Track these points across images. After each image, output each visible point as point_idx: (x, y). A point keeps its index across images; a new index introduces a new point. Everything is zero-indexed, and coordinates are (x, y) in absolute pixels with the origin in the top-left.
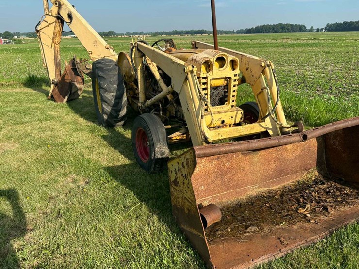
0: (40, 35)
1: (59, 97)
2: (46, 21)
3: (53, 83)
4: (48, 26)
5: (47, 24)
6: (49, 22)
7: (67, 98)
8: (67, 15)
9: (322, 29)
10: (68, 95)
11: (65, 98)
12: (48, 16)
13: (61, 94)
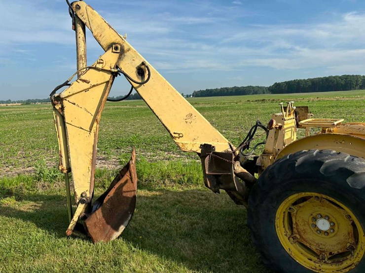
0: (62, 108)
1: (103, 230)
2: (84, 81)
3: (82, 201)
4: (86, 90)
5: (86, 86)
6: (92, 83)
7: (122, 228)
8: (135, 70)
9: (190, 95)
10: (126, 223)
11: (117, 229)
12: (91, 70)
13: (108, 223)
